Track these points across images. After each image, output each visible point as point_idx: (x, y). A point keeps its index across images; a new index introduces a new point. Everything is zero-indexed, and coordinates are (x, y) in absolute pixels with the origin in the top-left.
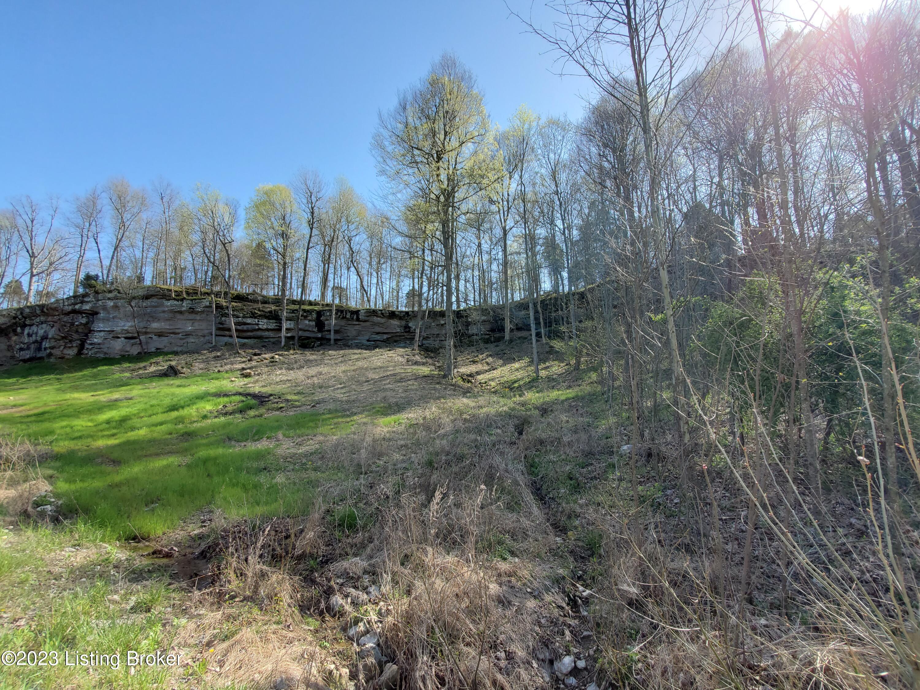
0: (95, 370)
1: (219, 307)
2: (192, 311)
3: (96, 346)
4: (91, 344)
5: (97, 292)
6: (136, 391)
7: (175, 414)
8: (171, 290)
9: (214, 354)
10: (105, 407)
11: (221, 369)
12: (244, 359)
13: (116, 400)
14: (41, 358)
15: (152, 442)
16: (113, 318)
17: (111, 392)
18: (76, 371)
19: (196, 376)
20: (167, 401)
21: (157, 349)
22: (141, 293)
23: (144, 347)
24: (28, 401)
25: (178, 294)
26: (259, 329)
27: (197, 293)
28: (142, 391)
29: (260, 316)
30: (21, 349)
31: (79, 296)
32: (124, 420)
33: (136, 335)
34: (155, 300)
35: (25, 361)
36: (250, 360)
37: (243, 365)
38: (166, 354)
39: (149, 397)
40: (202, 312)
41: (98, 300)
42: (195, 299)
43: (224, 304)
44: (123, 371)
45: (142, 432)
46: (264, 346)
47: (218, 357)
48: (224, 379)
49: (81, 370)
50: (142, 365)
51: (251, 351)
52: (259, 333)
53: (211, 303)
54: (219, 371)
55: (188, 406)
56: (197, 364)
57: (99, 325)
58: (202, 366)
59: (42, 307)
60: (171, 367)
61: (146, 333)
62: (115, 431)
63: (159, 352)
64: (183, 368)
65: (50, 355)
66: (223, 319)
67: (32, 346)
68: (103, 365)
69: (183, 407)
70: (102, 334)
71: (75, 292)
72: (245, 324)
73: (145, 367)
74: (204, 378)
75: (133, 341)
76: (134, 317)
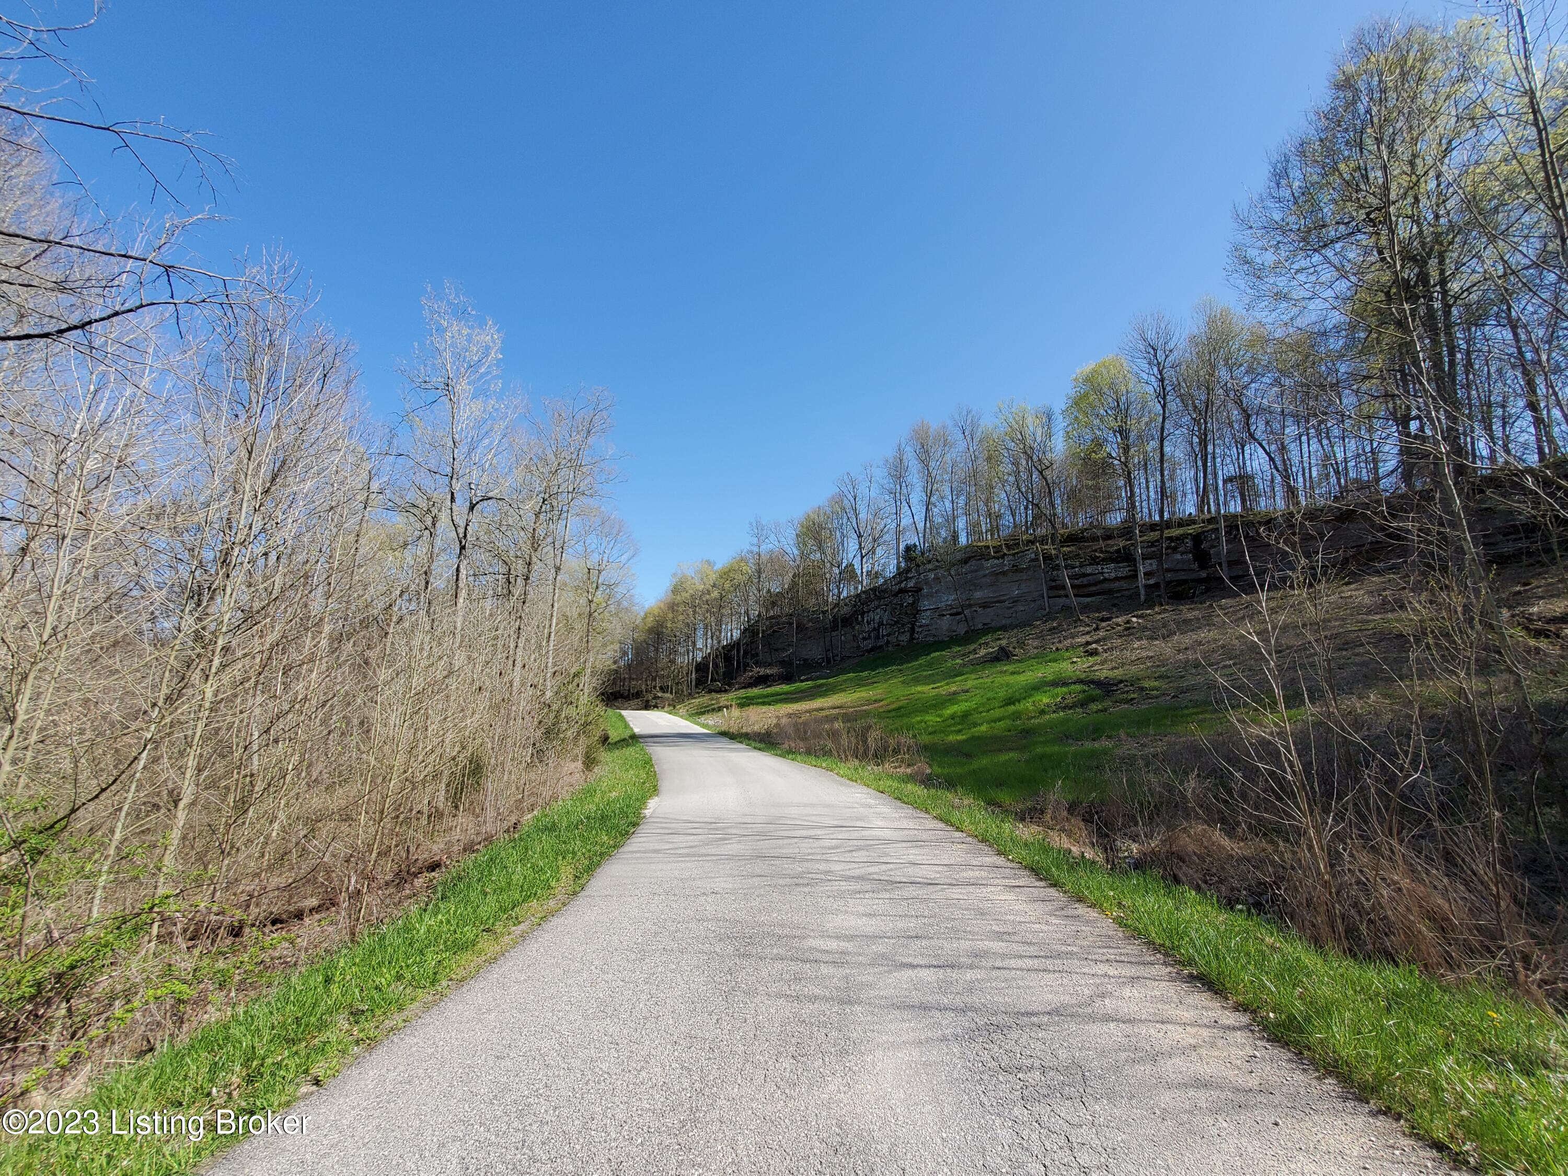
0: (929, 658)
1: (1047, 558)
2: (1016, 569)
3: (925, 628)
4: (920, 626)
5: (918, 566)
6: (971, 682)
7: (1012, 708)
8: (988, 547)
9: (1049, 625)
10: (946, 701)
11: (1060, 646)
12: (1088, 629)
13: (955, 693)
14: (881, 647)
15: (994, 738)
16: (936, 593)
17: (947, 684)
18: (913, 660)
19: (1030, 658)
20: (1002, 694)
21: (984, 624)
22: (959, 556)
23: (971, 624)
24: (884, 696)
25: (998, 549)
26: (1105, 580)
27: (1018, 544)
28: (976, 682)
29: (1103, 560)
30: (864, 639)
31: (902, 572)
32: (966, 715)
33: (960, 610)
34: (973, 562)
35: (869, 651)
36: (1097, 629)
37: (1088, 638)
38: (995, 630)
39: (985, 689)
40: (1028, 568)
41: (920, 574)
42: (1017, 553)
43: (1053, 552)
44: (954, 658)
45: (984, 728)
46: (1114, 605)
47: (1054, 628)
48: (1064, 660)
49: (916, 659)
50: (972, 647)
51: (1097, 615)
52: (1106, 586)
53: (1037, 554)
54: (1057, 649)
55: (1024, 699)
56: (1030, 642)
57: (925, 604)
58: (1036, 643)
59: (874, 589)
60: (1002, 649)
61: (970, 606)
62: (960, 727)
63: (988, 629)
64: (1014, 648)
65: (888, 642)
66: (1055, 573)
67: (872, 635)
68: (934, 652)
69: (1019, 701)
70: (928, 613)
71: (898, 568)
72: (1085, 575)
73: (974, 650)
74: (1040, 660)
75: (958, 617)
76: (956, 590)
